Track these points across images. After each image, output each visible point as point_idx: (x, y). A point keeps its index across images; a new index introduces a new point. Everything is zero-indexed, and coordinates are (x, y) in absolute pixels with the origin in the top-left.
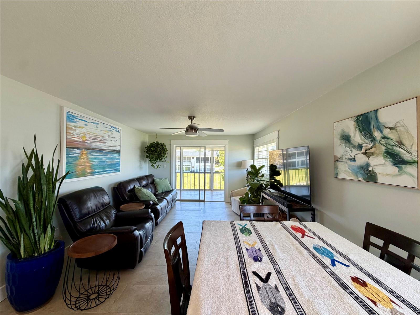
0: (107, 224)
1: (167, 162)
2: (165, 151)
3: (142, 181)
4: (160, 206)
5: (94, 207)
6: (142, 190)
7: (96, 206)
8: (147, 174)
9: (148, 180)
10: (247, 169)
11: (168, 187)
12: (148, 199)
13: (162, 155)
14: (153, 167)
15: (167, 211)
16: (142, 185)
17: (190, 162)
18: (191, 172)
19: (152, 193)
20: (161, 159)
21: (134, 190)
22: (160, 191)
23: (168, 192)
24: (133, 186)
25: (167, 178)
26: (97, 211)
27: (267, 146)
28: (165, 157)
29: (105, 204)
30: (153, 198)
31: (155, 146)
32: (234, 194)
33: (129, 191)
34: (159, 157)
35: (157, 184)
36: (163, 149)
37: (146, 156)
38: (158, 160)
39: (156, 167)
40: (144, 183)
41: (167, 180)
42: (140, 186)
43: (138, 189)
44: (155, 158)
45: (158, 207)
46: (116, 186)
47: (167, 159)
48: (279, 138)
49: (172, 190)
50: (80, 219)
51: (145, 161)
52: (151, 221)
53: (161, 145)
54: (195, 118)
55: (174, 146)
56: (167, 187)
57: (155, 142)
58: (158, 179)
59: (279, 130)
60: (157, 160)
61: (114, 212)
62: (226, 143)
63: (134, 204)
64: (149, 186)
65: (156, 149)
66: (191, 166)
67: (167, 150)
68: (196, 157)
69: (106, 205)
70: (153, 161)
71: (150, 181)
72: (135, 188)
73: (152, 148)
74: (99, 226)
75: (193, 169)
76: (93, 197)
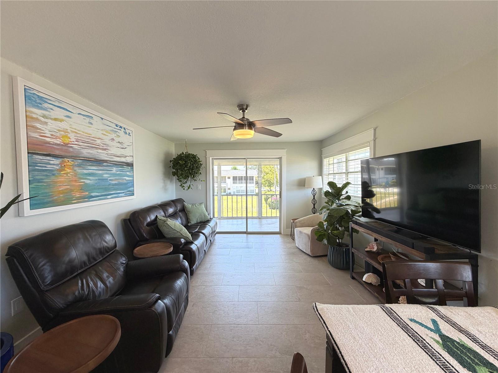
0: (108, 285)
1: (202, 181)
2: (199, 165)
3: (168, 207)
4: (197, 245)
5: (85, 258)
6: (168, 223)
7: (88, 255)
8: (174, 198)
9: (176, 206)
10: (314, 189)
11: (205, 215)
12: (177, 235)
13: (194, 172)
14: (182, 187)
15: (205, 251)
16: (168, 215)
17: (225, 182)
18: (227, 195)
19: (182, 225)
20: (194, 177)
21: (156, 222)
22: (193, 221)
23: (204, 222)
24: (155, 216)
25: (202, 203)
26: (90, 264)
27: (346, 155)
28: (199, 174)
29: (105, 249)
30: (186, 234)
31: (184, 158)
32: (298, 224)
33: (149, 224)
34: (190, 174)
35: (189, 212)
36: (196, 162)
37: (173, 172)
38: (189, 179)
39: (186, 188)
40: (171, 211)
41: (203, 206)
42: (165, 215)
43: (162, 221)
44: (185, 175)
45: (194, 247)
46: (129, 218)
47: (202, 177)
48: (375, 139)
49: (210, 219)
50: (52, 285)
51: (171, 180)
52: (185, 275)
53: (192, 157)
54: (248, 109)
55: (211, 158)
56: (203, 216)
57: (185, 154)
58: (190, 204)
59: (376, 128)
60: (187, 178)
61: (123, 260)
62: (282, 153)
63: (156, 244)
64: (178, 215)
65: (186, 162)
66: (226, 188)
67: (201, 164)
68: (233, 177)
69: (108, 250)
70: (182, 180)
71: (179, 207)
72: (158, 219)
73: (180, 162)
74: (93, 291)
75: (229, 191)
76: (82, 240)
